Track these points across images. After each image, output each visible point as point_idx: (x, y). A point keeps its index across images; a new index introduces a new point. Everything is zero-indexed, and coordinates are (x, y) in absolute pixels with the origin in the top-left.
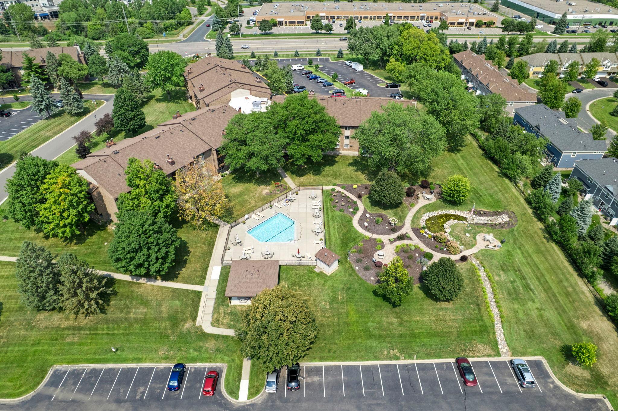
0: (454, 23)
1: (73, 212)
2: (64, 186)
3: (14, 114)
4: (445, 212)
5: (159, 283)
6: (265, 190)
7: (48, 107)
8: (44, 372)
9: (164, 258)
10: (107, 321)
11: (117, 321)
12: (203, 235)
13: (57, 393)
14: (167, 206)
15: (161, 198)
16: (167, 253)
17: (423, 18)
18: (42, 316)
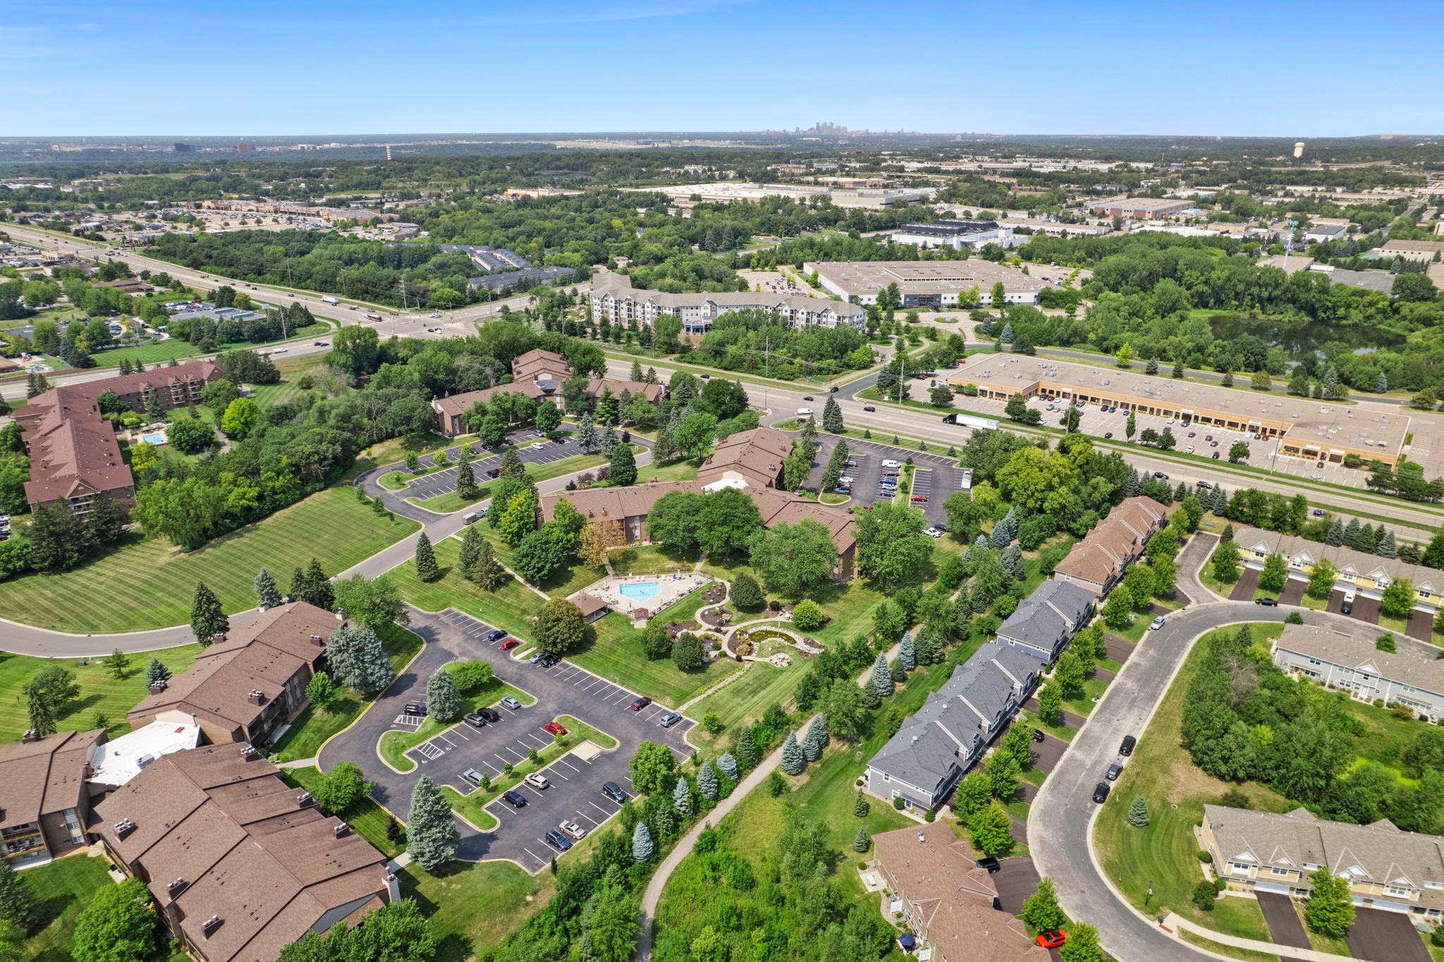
0: (1297, 450)
1: (516, 524)
2: (520, 505)
3: (567, 442)
4: (785, 632)
5: (536, 591)
6: (672, 564)
7: (587, 444)
8: (445, 607)
9: (540, 570)
10: (492, 598)
11: (496, 600)
12: (591, 575)
13: (443, 618)
14: (569, 541)
15: (567, 533)
16: (543, 567)
17: (1253, 429)
18: (466, 582)
